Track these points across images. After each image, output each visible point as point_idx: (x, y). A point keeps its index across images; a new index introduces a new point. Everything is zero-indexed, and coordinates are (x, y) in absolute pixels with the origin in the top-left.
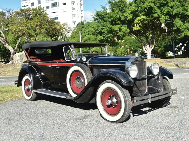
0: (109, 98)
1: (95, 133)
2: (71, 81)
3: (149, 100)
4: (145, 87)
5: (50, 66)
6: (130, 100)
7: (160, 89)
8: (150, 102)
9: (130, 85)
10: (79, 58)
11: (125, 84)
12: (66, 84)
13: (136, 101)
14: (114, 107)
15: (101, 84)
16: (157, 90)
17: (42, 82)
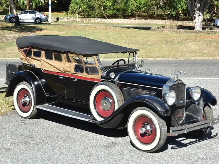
0: (143, 125)
1: (129, 161)
2: (96, 102)
3: (185, 130)
4: (183, 114)
5: (63, 77)
6: (165, 130)
7: (199, 117)
8: (186, 132)
9: (166, 115)
10: (105, 72)
11: (162, 113)
12: (89, 103)
13: (173, 131)
14: (147, 135)
15: (134, 110)
16: (196, 119)
17: (46, 95)
